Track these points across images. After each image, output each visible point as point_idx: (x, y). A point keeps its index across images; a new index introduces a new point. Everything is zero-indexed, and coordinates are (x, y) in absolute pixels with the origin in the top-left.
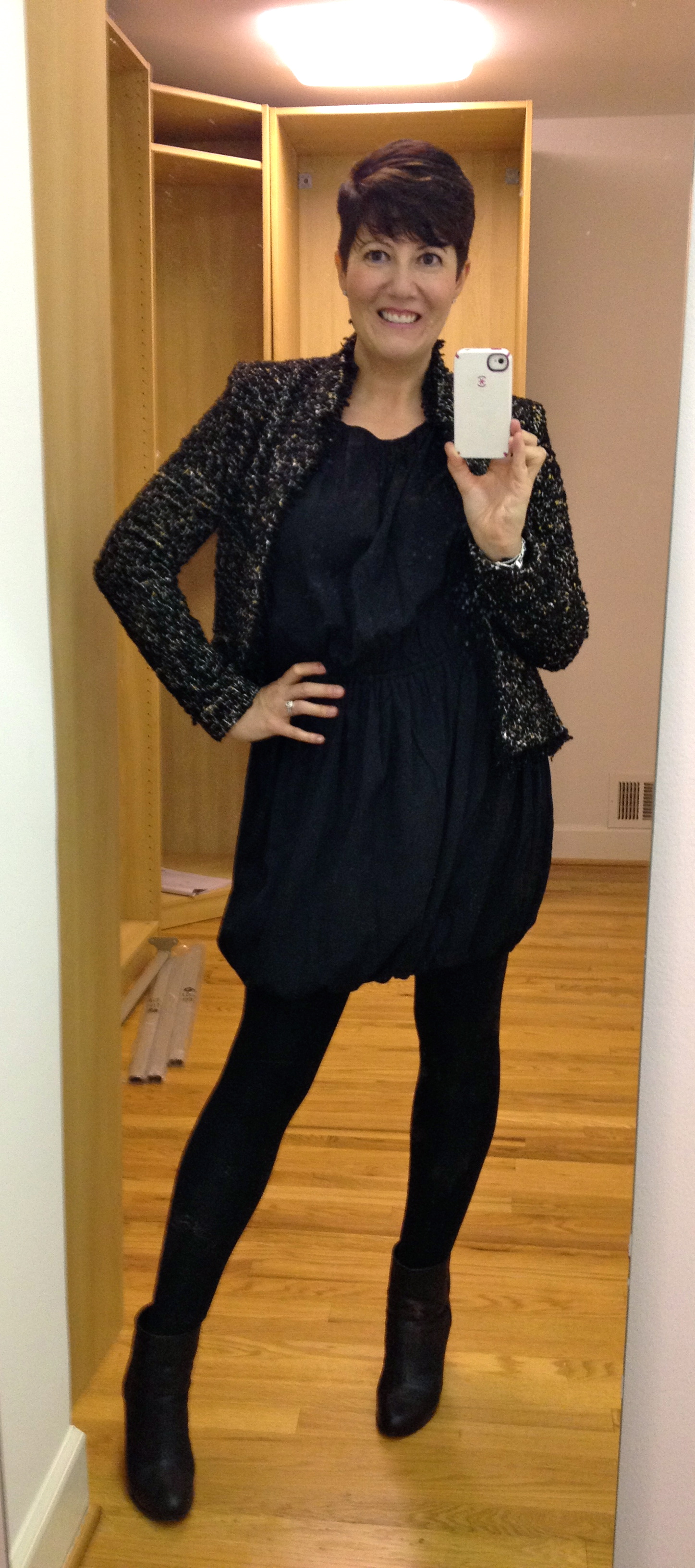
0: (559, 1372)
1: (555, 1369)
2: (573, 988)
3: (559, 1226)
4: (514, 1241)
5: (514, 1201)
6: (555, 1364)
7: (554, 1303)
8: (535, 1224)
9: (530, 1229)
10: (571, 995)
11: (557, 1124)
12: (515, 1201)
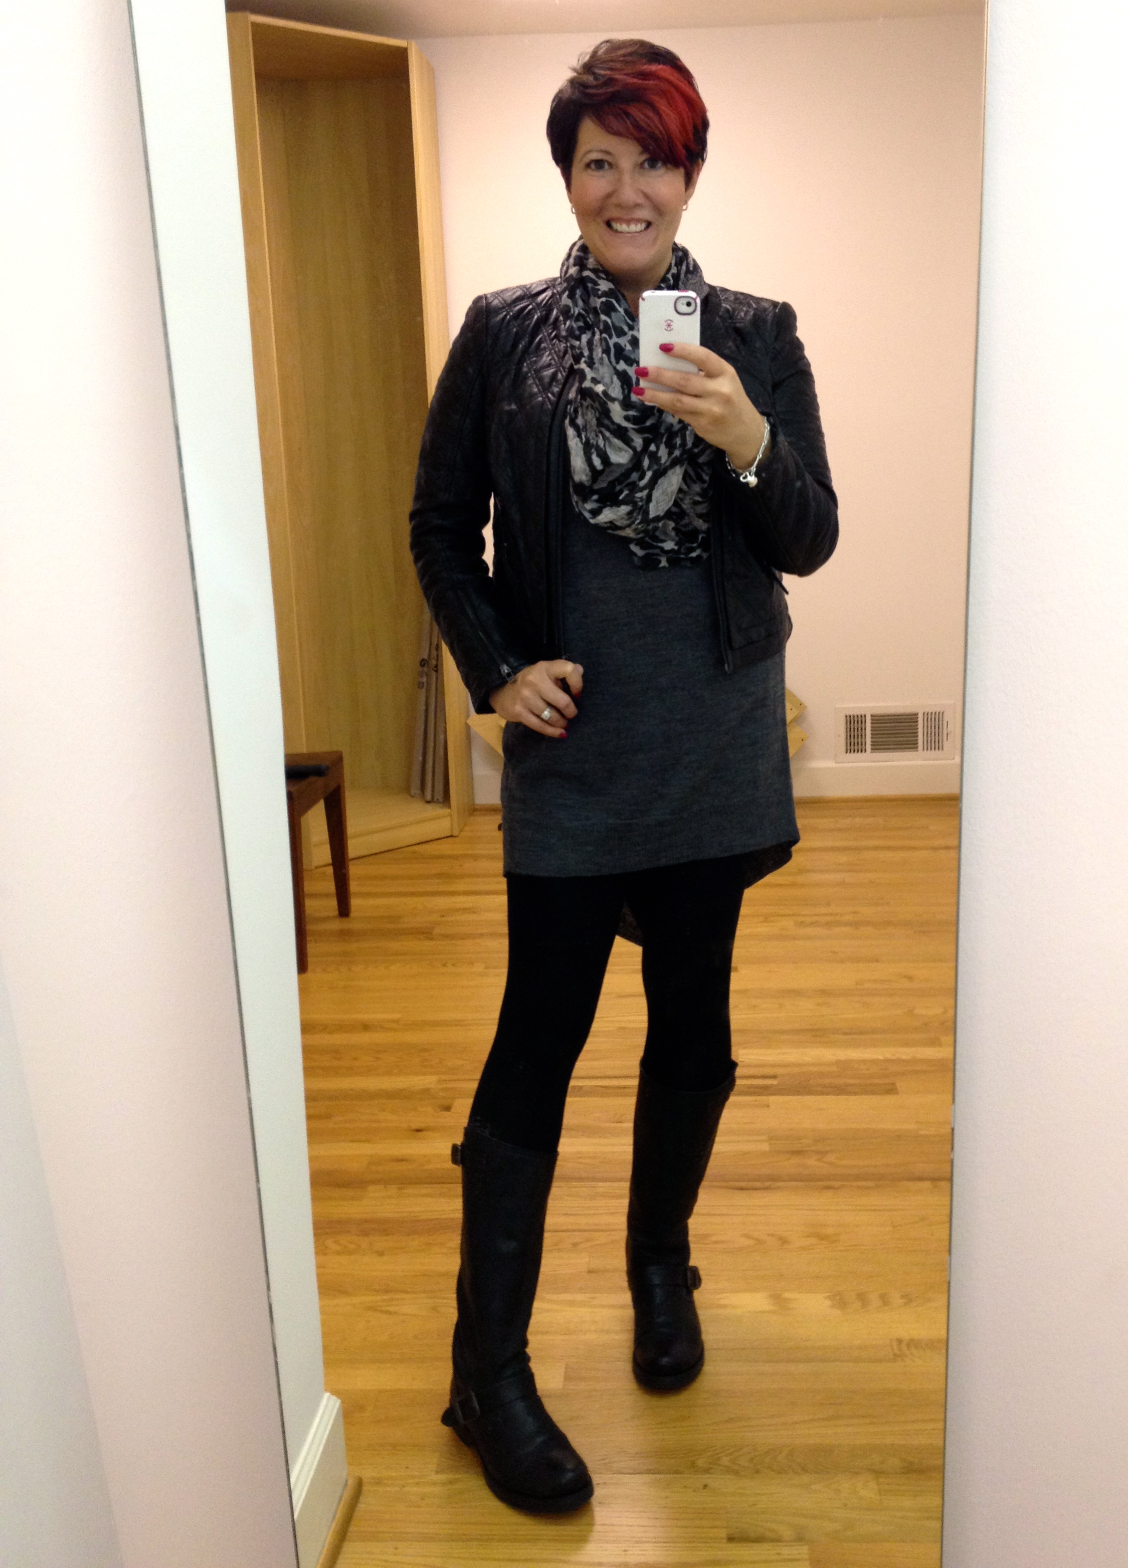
0: (833, 1306)
1: (828, 1303)
2: (812, 924)
3: (819, 1160)
4: (774, 1178)
5: (770, 1139)
6: (829, 1298)
7: (822, 1238)
8: (795, 1160)
9: (789, 1165)
10: (809, 931)
11: (807, 1059)
12: (772, 1138)
